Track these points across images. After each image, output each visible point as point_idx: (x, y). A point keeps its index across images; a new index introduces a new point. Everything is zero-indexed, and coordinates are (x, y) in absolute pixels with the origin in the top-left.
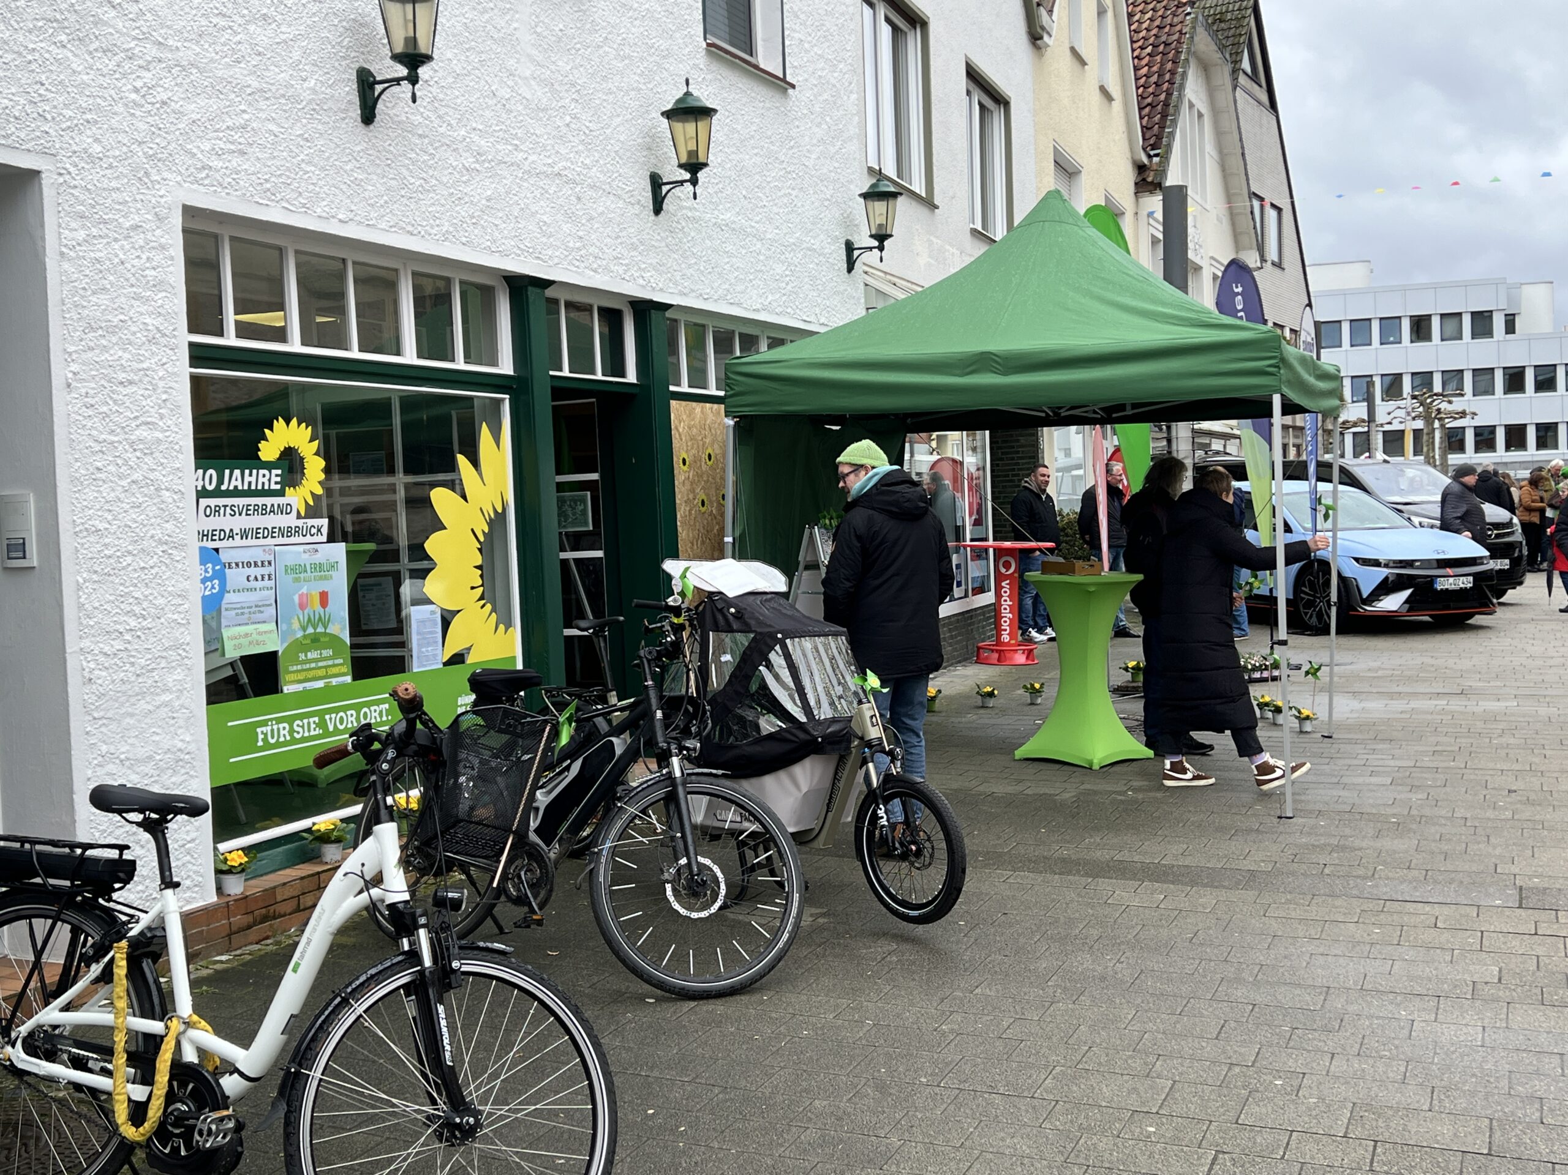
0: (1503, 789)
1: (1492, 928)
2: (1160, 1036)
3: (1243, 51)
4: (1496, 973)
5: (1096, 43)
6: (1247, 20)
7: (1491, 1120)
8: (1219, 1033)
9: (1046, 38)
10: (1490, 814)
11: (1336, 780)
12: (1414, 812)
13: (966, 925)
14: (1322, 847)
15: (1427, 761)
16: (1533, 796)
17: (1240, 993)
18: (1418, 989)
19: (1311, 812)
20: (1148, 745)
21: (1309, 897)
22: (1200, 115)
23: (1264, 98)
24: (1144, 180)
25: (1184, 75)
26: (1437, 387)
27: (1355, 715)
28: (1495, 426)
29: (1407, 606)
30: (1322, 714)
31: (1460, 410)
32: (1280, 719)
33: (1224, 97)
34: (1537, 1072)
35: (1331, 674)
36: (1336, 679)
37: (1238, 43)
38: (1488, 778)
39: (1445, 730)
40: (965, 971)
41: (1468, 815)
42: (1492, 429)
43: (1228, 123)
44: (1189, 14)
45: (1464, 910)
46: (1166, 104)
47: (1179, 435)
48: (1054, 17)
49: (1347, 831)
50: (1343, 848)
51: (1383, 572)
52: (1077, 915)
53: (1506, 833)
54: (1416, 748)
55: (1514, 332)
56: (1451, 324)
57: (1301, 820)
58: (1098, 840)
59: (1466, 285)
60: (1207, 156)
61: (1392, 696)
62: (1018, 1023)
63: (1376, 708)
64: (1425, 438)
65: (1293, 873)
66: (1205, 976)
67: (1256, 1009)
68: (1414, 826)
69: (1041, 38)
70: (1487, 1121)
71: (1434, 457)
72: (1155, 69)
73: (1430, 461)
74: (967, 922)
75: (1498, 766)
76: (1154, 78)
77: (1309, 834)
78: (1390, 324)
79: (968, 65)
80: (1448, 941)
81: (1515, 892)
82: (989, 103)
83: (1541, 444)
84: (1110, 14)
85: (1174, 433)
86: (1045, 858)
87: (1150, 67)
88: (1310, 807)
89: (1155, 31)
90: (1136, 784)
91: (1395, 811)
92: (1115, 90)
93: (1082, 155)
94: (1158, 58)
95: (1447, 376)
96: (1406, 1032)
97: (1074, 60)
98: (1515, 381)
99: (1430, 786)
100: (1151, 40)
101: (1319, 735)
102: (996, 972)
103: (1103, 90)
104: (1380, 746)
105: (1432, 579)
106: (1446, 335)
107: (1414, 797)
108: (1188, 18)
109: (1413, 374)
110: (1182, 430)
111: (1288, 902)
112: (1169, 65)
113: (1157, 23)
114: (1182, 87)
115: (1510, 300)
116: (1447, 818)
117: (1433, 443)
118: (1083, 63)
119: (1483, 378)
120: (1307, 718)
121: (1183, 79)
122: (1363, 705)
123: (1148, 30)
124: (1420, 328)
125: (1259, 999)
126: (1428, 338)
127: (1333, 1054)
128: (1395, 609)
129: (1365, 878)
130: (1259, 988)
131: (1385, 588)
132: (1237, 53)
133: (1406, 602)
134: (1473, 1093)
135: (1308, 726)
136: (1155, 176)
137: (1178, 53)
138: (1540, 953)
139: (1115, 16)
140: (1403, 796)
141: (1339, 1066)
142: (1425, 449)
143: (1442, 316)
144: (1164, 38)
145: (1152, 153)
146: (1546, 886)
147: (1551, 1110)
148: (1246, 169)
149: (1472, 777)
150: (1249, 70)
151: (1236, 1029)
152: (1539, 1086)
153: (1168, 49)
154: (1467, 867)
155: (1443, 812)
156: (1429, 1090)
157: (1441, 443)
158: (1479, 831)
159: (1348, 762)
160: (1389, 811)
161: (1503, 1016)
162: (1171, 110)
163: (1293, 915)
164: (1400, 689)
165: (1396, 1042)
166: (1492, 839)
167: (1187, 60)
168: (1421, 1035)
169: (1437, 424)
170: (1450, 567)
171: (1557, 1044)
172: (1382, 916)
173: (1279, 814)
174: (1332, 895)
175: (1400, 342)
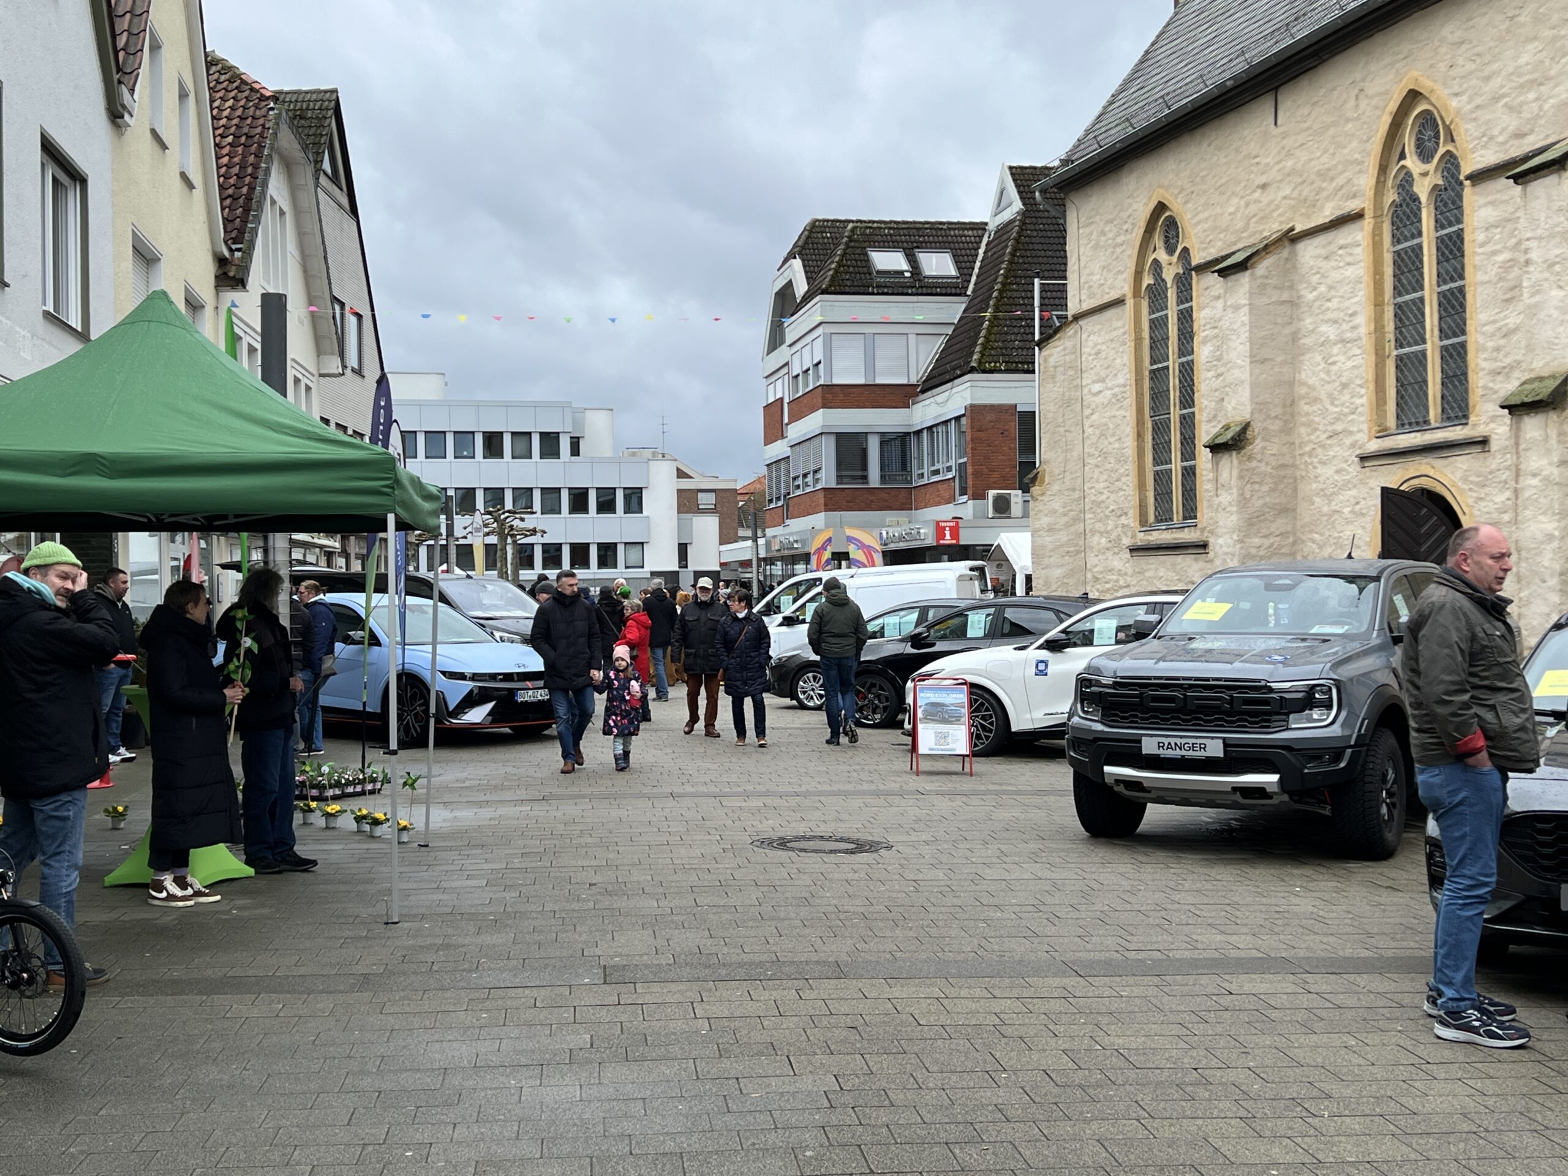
0: (584, 883)
1: (583, 1003)
2: (294, 1130)
3: (324, 152)
4: (588, 1040)
5: (177, 128)
6: (328, 121)
7: (591, 1158)
8: (350, 1120)
9: (127, 117)
10: (575, 906)
11: (435, 886)
12: (509, 909)
13: (79, 1052)
14: (428, 948)
15: (517, 862)
16: (610, 888)
17: (366, 1082)
18: (524, 1061)
19: (415, 916)
20: (248, 863)
21: (421, 993)
22: (282, 213)
23: (345, 201)
24: (225, 274)
25: (267, 172)
26: (509, 505)
27: (449, 824)
28: (561, 544)
29: (490, 718)
30: (419, 824)
31: (531, 527)
32: (379, 831)
33: (306, 198)
34: (625, 1115)
35: (428, 786)
36: (432, 791)
37: (319, 143)
38: (572, 874)
39: (531, 834)
40: (86, 1095)
41: (556, 908)
42: (558, 547)
43: (311, 225)
44: (272, 109)
45: (558, 990)
46: (249, 198)
47: (277, 545)
48: (136, 96)
49: (450, 931)
50: (448, 946)
51: (470, 685)
52: (196, 1031)
53: (589, 922)
54: (506, 852)
55: (578, 455)
56: (521, 443)
57: (406, 925)
58: (208, 959)
59: (536, 406)
60: (289, 255)
61: (480, 804)
62: (150, 1137)
63: (466, 816)
64: (499, 553)
65: (404, 973)
66: (331, 1073)
67: (382, 1095)
68: (510, 922)
69: (122, 117)
70: (588, 1159)
71: (506, 572)
72: (236, 160)
73: (503, 575)
74: (79, 1050)
75: (580, 864)
76: (236, 170)
77: (415, 936)
78: (464, 437)
79: (42, 134)
80: (546, 1018)
81: (601, 971)
82: (63, 178)
83: (603, 563)
84: (192, 98)
85: (271, 543)
86: (154, 981)
87: (231, 158)
88: (414, 911)
89: (236, 121)
90: (239, 903)
91: (491, 909)
92: (196, 178)
93: (160, 242)
94: (240, 149)
95: (517, 492)
96: (516, 1097)
97: (155, 143)
98: (579, 500)
99: (522, 885)
100: (233, 130)
101: (416, 845)
102: (119, 1093)
103: (184, 176)
104: (474, 852)
105: (512, 692)
106: (515, 455)
107: (507, 895)
108: (271, 113)
109: (485, 489)
110: (279, 540)
111: (403, 998)
112: (252, 159)
113: (239, 112)
114: (265, 184)
115: (575, 422)
116: (538, 912)
117: (506, 558)
118: (164, 147)
119: (551, 495)
120: (405, 828)
121: (266, 175)
122: (454, 814)
123: (229, 118)
124: (493, 444)
125: (384, 1087)
126: (500, 454)
127: (455, 1125)
128: (478, 721)
129: (470, 971)
130: (383, 1077)
131: (470, 701)
132: (318, 153)
133: (489, 714)
134: (575, 1139)
135: (405, 837)
136: (237, 271)
137: (261, 147)
138: (623, 1020)
139: (197, 101)
140: (497, 896)
141: (461, 1132)
142: (499, 565)
143: (513, 433)
144: (246, 130)
145: (234, 247)
146: (625, 963)
147: (637, 1143)
148: (328, 273)
149: (558, 874)
150: (329, 171)
151: (365, 1114)
152: (628, 1126)
153: (250, 142)
154: (558, 953)
155: (534, 908)
156: (539, 1142)
157: (513, 559)
158: (567, 921)
159: (445, 868)
160: (486, 910)
161: (596, 1074)
162: (254, 205)
163: (407, 1009)
164: (488, 797)
165: (509, 1107)
166: (578, 928)
167: (270, 156)
168: (530, 1099)
169: (509, 540)
170: (529, 680)
171: (640, 1092)
172: (488, 1002)
173: (385, 920)
174: (443, 989)
175: (474, 457)
